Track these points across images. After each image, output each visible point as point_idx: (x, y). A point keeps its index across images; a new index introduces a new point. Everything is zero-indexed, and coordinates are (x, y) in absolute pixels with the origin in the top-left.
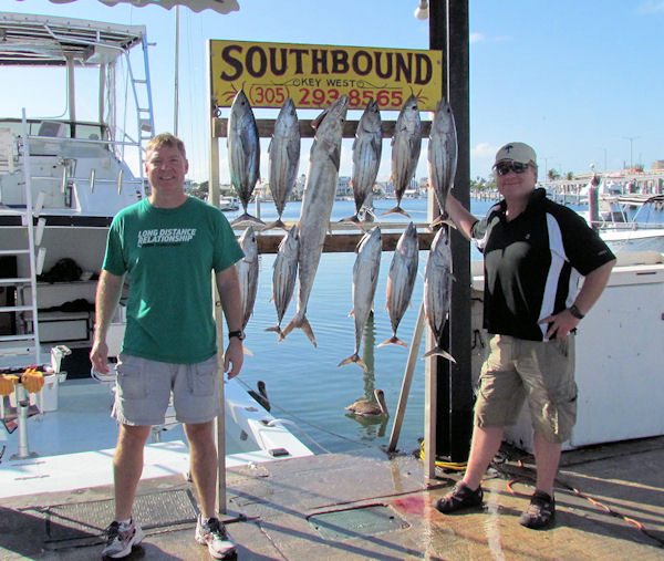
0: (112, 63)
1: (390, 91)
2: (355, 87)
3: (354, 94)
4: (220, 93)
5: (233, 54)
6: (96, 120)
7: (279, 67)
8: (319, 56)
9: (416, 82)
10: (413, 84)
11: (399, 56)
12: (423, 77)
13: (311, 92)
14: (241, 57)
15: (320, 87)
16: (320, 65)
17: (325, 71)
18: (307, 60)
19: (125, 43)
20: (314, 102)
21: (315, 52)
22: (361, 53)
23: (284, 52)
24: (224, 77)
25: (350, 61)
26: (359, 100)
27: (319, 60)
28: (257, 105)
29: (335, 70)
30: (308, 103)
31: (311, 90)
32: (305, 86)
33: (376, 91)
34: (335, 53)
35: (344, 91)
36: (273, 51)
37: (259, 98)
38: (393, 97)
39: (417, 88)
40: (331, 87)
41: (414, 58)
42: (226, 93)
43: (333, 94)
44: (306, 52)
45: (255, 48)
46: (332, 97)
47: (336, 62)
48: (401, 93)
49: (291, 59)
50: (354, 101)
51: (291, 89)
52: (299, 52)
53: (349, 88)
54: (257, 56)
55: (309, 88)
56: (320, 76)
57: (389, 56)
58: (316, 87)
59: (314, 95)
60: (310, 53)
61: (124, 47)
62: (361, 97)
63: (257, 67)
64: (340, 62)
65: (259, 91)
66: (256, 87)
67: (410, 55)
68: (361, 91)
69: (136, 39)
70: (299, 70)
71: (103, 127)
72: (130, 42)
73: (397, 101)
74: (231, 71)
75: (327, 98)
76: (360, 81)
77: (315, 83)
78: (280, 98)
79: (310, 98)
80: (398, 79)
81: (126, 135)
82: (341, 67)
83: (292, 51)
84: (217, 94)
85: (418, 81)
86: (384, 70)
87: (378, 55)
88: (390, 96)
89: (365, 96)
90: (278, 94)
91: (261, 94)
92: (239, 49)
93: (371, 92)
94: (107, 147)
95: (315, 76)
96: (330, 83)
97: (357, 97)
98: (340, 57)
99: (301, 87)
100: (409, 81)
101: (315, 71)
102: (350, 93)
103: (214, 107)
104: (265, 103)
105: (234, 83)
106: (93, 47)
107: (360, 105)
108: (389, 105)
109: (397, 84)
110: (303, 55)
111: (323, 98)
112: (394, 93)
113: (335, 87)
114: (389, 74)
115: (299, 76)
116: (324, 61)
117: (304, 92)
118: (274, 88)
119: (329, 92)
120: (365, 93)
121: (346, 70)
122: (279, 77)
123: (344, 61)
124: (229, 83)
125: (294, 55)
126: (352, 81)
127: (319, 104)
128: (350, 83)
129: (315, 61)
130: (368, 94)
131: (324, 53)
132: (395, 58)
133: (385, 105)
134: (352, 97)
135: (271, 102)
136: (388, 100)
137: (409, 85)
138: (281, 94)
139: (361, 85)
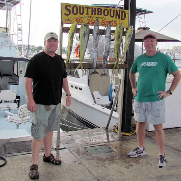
0: (10, 9)
1: (114, 21)
2: (104, 20)
3: (103, 22)
4: (64, 19)
5: (68, 7)
6: (5, 27)
7: (82, 12)
8: (94, 10)
9: (121, 19)
10: (120, 20)
11: (117, 11)
12: (123, 18)
13: (91, 20)
14: (71, 9)
16: (94, 12)
17: (95, 14)
19: (14, 3)
20: (91, 23)
21: (92, 8)
22: (106, 9)
23: (83, 8)
24: (65, 14)
25: (102, 12)
29: (98, 14)
30: (90, 24)
32: (89, 18)
34: (98, 9)
35: (100, 20)
36: (80, 7)
38: (114, 23)
39: (121, 21)
42: (66, 19)
44: (90, 8)
45: (75, 6)
47: (98, 12)
48: (117, 22)
49: (85, 10)
50: (103, 24)
51: (85, 19)
53: (102, 20)
54: (75, 9)
60: (91, 8)
61: (14, 4)
63: (75, 12)
65: (76, 19)
66: (74, 18)
67: (120, 11)
68: (105, 21)
69: (18, 2)
70: (87, 14)
71: (7, 29)
72: (16, 3)
73: (115, 24)
74: (68, 13)
76: (105, 18)
77: (92, 18)
78: (81, 22)
79: (90, 22)
80: (116, 18)
81: (14, 32)
82: (100, 13)
83: (86, 8)
85: (122, 19)
86: (112, 15)
87: (111, 10)
88: (113, 23)
89: (106, 22)
90: (81, 20)
91: (76, 20)
92: (70, 6)
94: (8, 35)
95: (92, 16)
96: (96, 18)
97: (104, 23)
98: (100, 10)
99: (88, 19)
100: (119, 19)
101: (92, 14)
102: (102, 21)
103: (62, 24)
105: (68, 16)
106: (4, 4)
107: (105, 25)
109: (116, 19)
110: (89, 9)
111: (94, 22)
112: (114, 22)
114: (113, 17)
115: (87, 15)
116: (95, 11)
118: (80, 18)
120: (106, 21)
122: (82, 15)
123: (101, 12)
125: (86, 9)
126: (103, 18)
127: (93, 24)
128: (102, 18)
129: (92, 11)
130: (107, 22)
131: (95, 9)
132: (115, 11)
133: (112, 25)
134: (102, 23)
135: (78, 23)
136: (113, 24)
137: (119, 20)
138: (82, 20)
139: (105, 19)
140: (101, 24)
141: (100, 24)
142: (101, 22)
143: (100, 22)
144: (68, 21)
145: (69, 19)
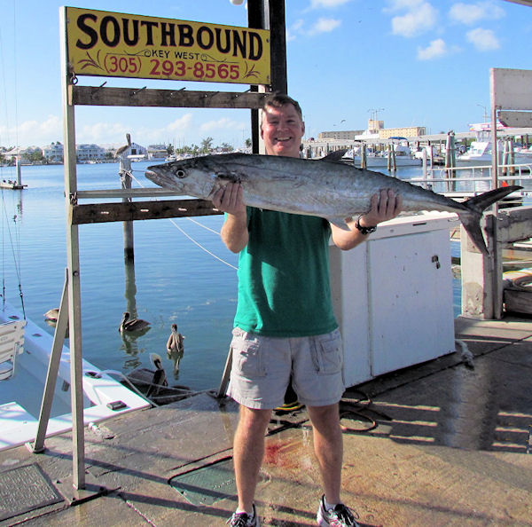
1: (229, 65)
2: (200, 60)
3: (199, 66)
4: (76, 62)
5: (88, 22)
7: (131, 37)
8: (168, 29)
9: (250, 58)
10: (247, 59)
11: (236, 33)
12: (256, 54)
13: (161, 63)
14: (96, 26)
15: (168, 59)
16: (168, 38)
17: (173, 43)
18: (157, 32)
20: (163, 73)
21: (164, 25)
22: (204, 28)
23: (136, 23)
24: (80, 44)
25: (194, 36)
26: (203, 73)
27: (168, 33)
28: (112, 74)
29: (182, 43)
30: (158, 73)
31: (161, 61)
32: (155, 57)
33: (218, 65)
34: (181, 27)
35: (190, 63)
36: (126, 22)
37: (114, 67)
38: (232, 70)
39: (251, 62)
40: (178, 59)
41: (248, 35)
42: (81, 61)
43: (180, 65)
44: (156, 24)
45: (109, 18)
46: (179, 68)
47: (182, 36)
48: (237, 67)
49: (143, 30)
50: (199, 73)
51: (143, 59)
52: (150, 25)
53: (194, 61)
54: (110, 26)
55: (159, 59)
56: (169, 48)
57: (227, 32)
58: (165, 59)
59: (164, 67)
60: (160, 26)
62: (205, 69)
63: (111, 37)
64: (186, 35)
65: (114, 60)
66: (109, 56)
67: (244, 33)
68: (204, 64)
70: (150, 42)
73: (234, 74)
74: (87, 39)
75: (175, 69)
76: (203, 55)
77: (164, 55)
78: (132, 68)
79: (160, 69)
80: (235, 54)
82: (187, 41)
83: (143, 23)
84: (73, 61)
85: (252, 57)
86: (224, 46)
87: (218, 31)
88: (229, 69)
89: (208, 69)
90: (131, 64)
91: (115, 63)
92: (94, 18)
93: (213, 66)
95: (164, 48)
96: (178, 55)
97: (201, 69)
98: (186, 31)
99: (152, 58)
100: (244, 56)
101: (164, 43)
102: (195, 66)
103: (70, 76)
104: (119, 72)
105: (88, 50)
107: (204, 77)
108: (228, 78)
109: (235, 59)
110: (154, 28)
111: (171, 69)
112: (232, 67)
113: (182, 59)
114: (227, 50)
115: (150, 47)
116: (172, 33)
117: (155, 63)
118: (127, 58)
119: (177, 63)
120: (208, 65)
121: (191, 44)
122: (131, 48)
123: (189, 35)
124: (85, 51)
125: (145, 26)
126: (197, 55)
127: (168, 74)
128: (195, 56)
129: (164, 33)
130: (210, 67)
131: (172, 26)
132: (232, 34)
133: (225, 77)
134: (197, 69)
135: (124, 71)
136: (227, 73)
137: (244, 60)
138: (134, 64)
139: (204, 58)
140: (192, 76)
141: (189, 73)
142: (194, 69)
143: (190, 68)
144: (90, 67)
145: (92, 61)
